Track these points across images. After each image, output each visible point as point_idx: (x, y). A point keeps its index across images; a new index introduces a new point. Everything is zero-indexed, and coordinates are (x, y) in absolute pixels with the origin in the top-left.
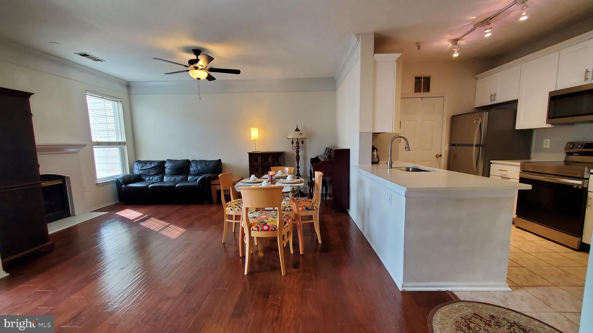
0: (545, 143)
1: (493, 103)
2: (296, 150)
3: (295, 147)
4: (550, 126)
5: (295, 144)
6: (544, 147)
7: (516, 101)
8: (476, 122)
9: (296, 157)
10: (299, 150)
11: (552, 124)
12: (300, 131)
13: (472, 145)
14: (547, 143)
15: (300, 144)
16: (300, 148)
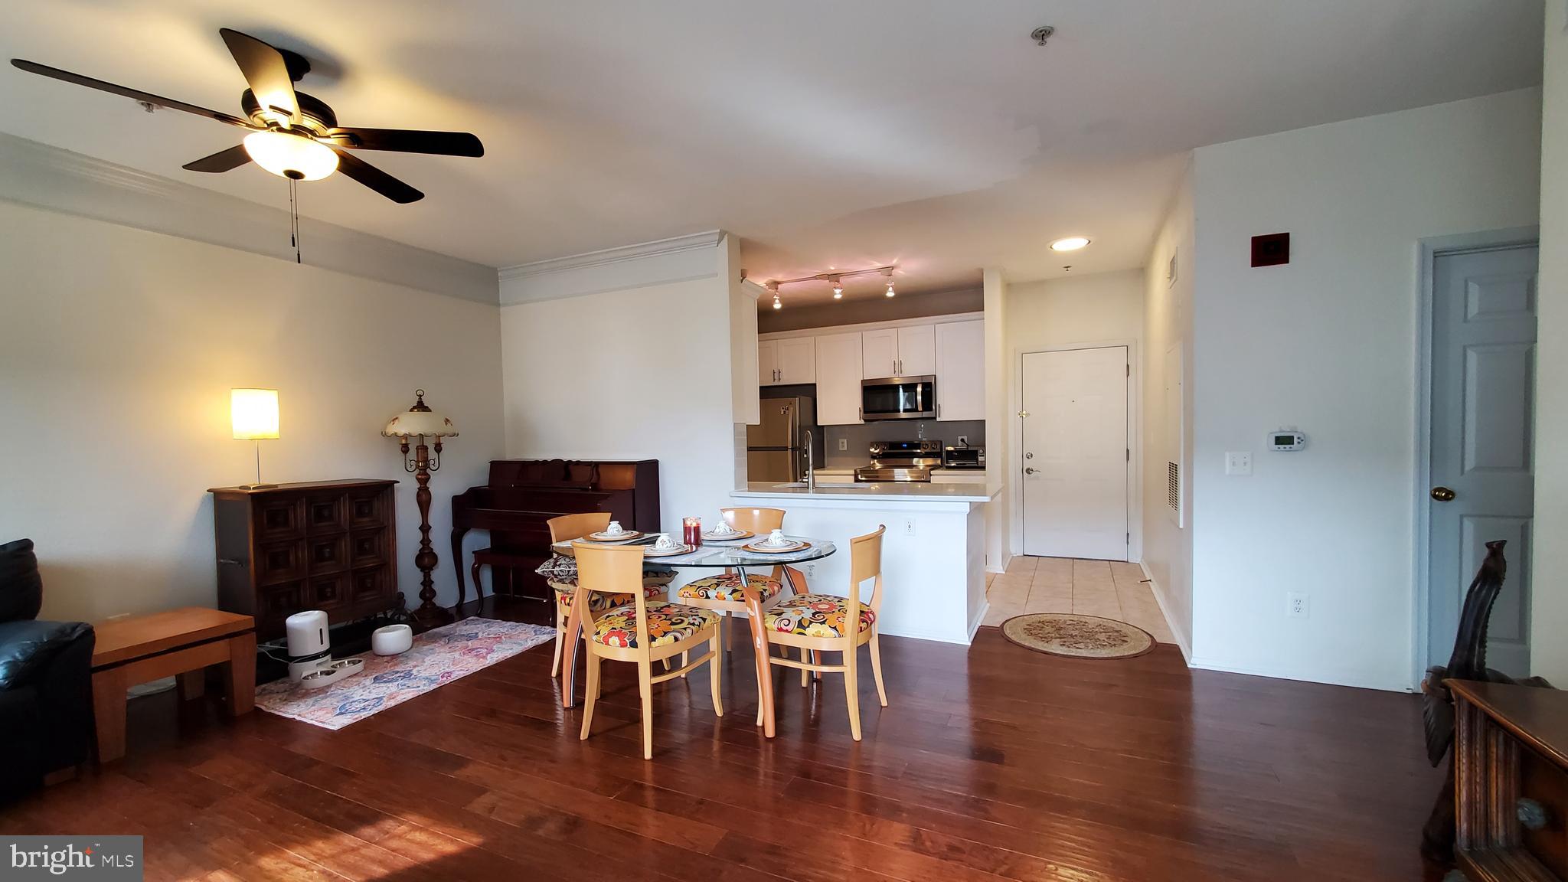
0: (840, 444)
1: (776, 383)
2: (417, 471)
3: (413, 463)
4: (862, 422)
5: (412, 454)
6: (841, 449)
7: (815, 385)
8: (784, 412)
9: (418, 495)
10: (428, 470)
11: (865, 420)
12: (430, 411)
13: (786, 448)
14: (843, 445)
15: (432, 454)
16: (432, 467)
